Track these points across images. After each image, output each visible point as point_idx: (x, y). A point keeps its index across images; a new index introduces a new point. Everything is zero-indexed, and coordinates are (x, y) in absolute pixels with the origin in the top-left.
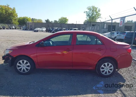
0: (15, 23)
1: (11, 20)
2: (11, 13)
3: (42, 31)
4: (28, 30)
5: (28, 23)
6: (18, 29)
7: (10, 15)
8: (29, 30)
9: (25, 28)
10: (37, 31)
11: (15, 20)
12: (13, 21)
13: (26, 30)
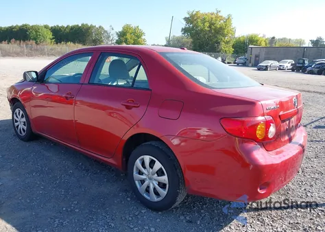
0: (227, 49)
1: (219, 43)
2: (221, 28)
3: (280, 69)
4: (248, 66)
5: (251, 48)
6: (228, 63)
7: (218, 33)
8: (250, 65)
9: (242, 61)
10: (266, 68)
11: (227, 43)
12: (223, 46)
13: (244, 65)
